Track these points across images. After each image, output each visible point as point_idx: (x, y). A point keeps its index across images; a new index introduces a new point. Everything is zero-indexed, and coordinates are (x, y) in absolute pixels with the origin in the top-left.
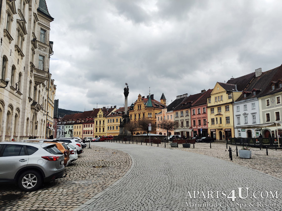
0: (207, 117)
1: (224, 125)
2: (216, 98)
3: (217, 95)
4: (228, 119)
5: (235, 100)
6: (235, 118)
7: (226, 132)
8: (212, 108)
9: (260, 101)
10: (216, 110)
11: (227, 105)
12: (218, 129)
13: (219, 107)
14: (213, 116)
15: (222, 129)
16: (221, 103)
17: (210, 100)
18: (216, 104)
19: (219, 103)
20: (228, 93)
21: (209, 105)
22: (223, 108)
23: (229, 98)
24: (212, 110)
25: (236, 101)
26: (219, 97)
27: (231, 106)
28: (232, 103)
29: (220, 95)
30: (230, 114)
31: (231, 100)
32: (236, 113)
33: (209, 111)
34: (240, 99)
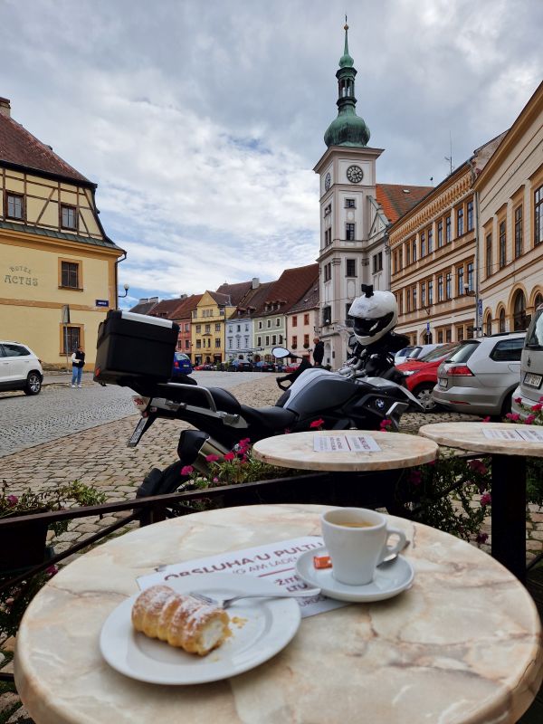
0: (190, 337)
1: (214, 350)
2: (204, 312)
3: (206, 309)
4: (218, 342)
5: (227, 317)
6: (227, 340)
7: (215, 357)
8: (198, 325)
9: (253, 322)
10: (203, 328)
11: (217, 323)
12: (206, 354)
13: (208, 325)
14: (199, 337)
15: (210, 354)
16: (211, 319)
17: (195, 313)
18: (204, 320)
19: (207, 320)
20: (221, 307)
21: (194, 321)
22: (213, 327)
23: (222, 314)
24: (198, 328)
25: (229, 319)
26: (208, 311)
27: (222, 325)
28: (223, 321)
29: (210, 308)
30: (221, 335)
31: (222, 318)
32: (228, 335)
33: (194, 328)
34: (233, 317)
